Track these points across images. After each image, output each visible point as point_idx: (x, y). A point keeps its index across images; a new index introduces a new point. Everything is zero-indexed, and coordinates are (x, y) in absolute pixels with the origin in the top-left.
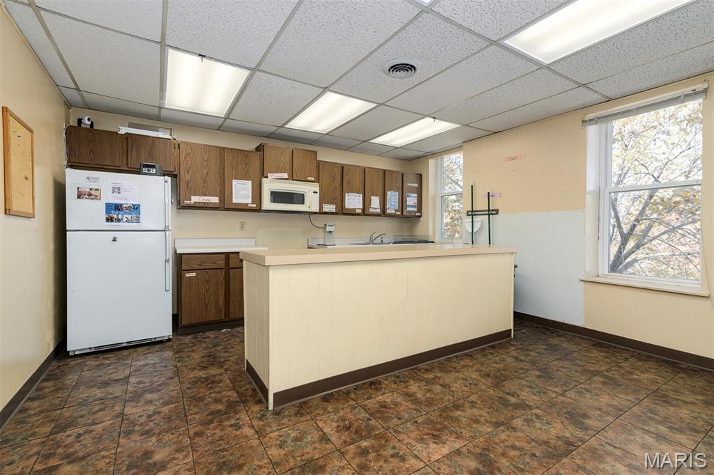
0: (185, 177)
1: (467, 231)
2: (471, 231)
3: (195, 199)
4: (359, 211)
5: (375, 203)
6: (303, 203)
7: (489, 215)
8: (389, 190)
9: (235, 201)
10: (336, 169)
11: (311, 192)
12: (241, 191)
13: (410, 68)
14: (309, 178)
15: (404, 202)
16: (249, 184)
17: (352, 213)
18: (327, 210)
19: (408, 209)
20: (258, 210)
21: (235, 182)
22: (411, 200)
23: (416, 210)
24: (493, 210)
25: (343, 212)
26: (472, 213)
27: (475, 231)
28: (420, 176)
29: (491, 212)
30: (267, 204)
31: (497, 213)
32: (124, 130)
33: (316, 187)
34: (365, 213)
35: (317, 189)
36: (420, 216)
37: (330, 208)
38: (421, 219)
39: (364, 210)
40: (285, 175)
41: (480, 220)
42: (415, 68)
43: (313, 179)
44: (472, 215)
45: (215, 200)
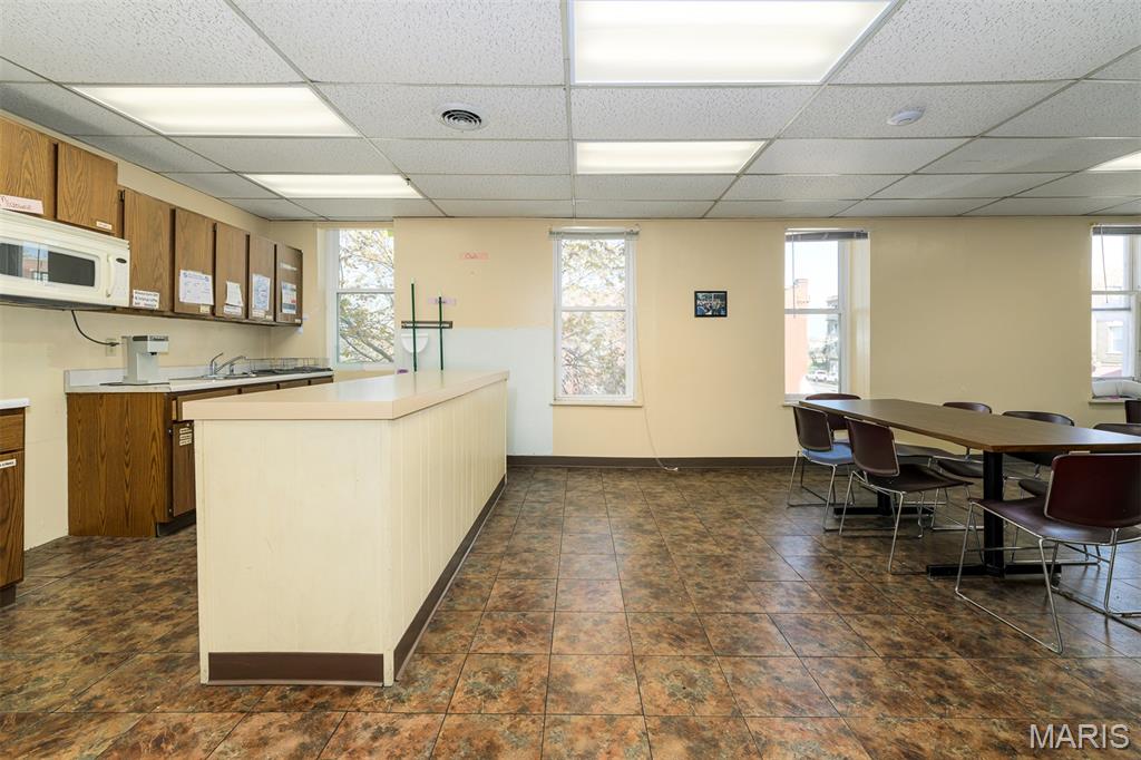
1: (407, 352)
2: (412, 351)
4: (205, 310)
6: (92, 285)
7: (441, 328)
8: (256, 273)
10: (160, 213)
11: (112, 260)
13: (472, 117)
14: (99, 224)
15: (278, 298)
17: (192, 315)
18: (142, 304)
19: (285, 311)
22: (288, 296)
23: (294, 312)
24: (445, 322)
25: (173, 309)
26: (414, 325)
27: (417, 351)
28: (299, 255)
29: (443, 325)
31: (451, 327)
33: (121, 248)
34: (214, 314)
35: (126, 255)
36: (299, 325)
37: (150, 299)
38: (301, 329)
39: (213, 308)
41: (427, 337)
42: (480, 121)
43: (109, 227)
44: (414, 328)
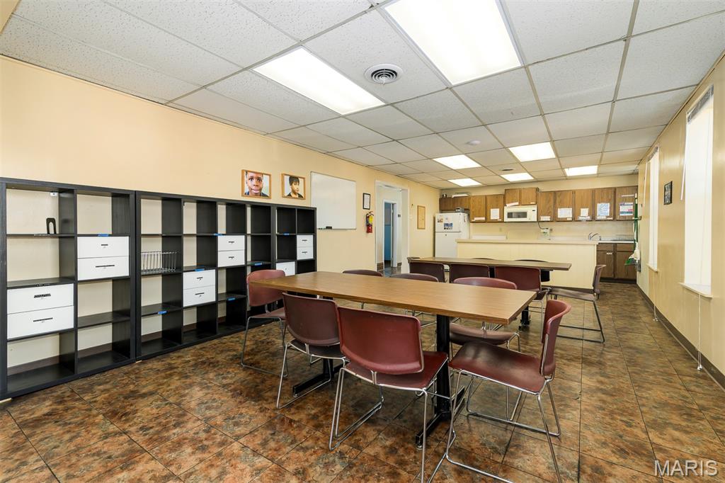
0: (472, 210)
3: (476, 219)
5: (585, 213)
9: (492, 218)
12: (495, 214)
16: (498, 210)
20: (503, 222)
21: (492, 210)
30: (506, 219)
32: (453, 196)
40: (517, 203)
45: (484, 219)
